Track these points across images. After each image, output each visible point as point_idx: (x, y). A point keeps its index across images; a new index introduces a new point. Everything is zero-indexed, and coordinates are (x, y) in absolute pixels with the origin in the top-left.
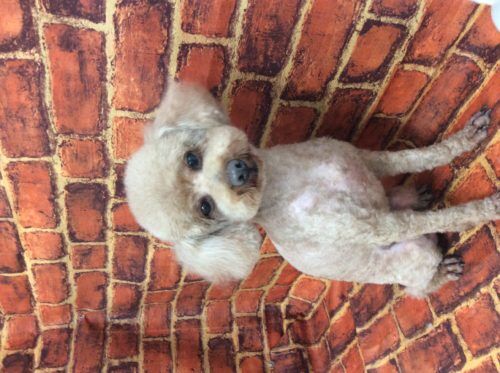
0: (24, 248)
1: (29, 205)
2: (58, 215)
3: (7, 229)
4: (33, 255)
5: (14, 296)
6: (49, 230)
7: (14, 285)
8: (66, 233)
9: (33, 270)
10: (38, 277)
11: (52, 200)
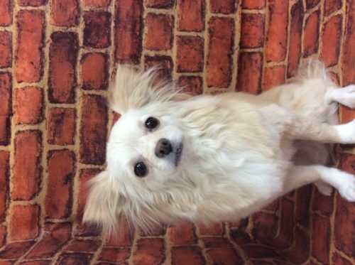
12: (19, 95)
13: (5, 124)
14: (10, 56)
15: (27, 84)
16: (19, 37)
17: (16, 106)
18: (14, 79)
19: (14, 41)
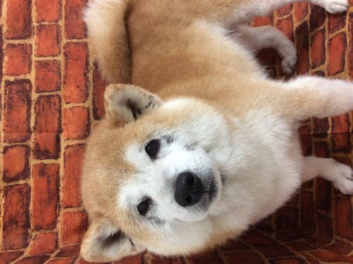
0: (63, 127)
1: (72, 80)
2: (88, 90)
3: (55, 104)
4: (68, 135)
5: (45, 196)
6: (81, 104)
7: (48, 177)
8: (91, 108)
9: (65, 154)
10: (67, 165)
11: (85, 75)
12: (67, 114)
13: (55, 140)
14: (59, 81)
15: (75, 105)
16: (66, 64)
17: (65, 124)
18: (63, 100)
19: (62, 68)
